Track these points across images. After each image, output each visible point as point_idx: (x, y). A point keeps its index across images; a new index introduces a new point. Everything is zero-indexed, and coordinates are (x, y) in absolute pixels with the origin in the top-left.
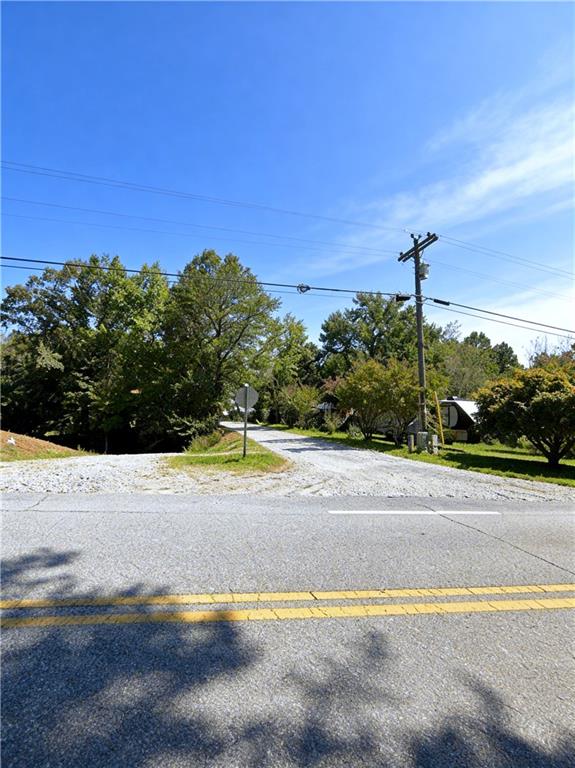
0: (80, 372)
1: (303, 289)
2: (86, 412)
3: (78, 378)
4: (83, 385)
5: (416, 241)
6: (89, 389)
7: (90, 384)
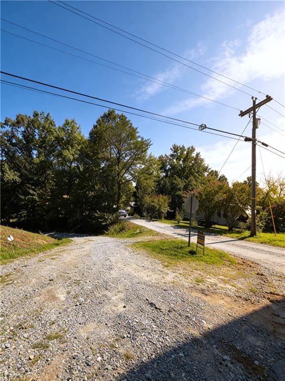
0: (30, 184)
1: (203, 127)
2: (33, 207)
3: (29, 188)
4: (31, 192)
5: (254, 102)
6: (35, 194)
7: (35, 191)
